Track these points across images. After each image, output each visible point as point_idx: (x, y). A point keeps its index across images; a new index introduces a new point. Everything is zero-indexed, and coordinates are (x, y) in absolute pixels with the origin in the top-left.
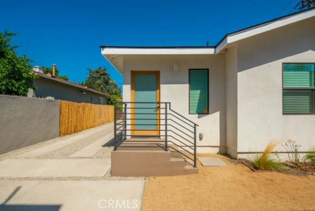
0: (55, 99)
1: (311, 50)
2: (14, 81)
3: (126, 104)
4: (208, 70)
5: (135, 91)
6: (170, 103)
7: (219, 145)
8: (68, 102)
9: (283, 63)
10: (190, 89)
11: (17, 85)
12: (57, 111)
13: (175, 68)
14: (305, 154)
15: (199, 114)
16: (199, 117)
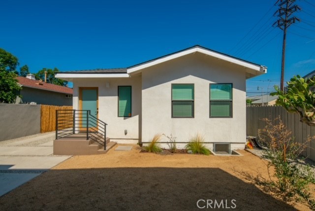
0: (37, 104)
1: (191, 75)
2: (3, 92)
3: (74, 111)
4: (131, 86)
5: (82, 100)
6: (90, 111)
7: (138, 138)
8: (49, 106)
9: (172, 84)
10: (119, 99)
11: (5, 95)
12: (39, 112)
13: (108, 86)
14: (186, 144)
15: (124, 117)
16: (124, 119)
